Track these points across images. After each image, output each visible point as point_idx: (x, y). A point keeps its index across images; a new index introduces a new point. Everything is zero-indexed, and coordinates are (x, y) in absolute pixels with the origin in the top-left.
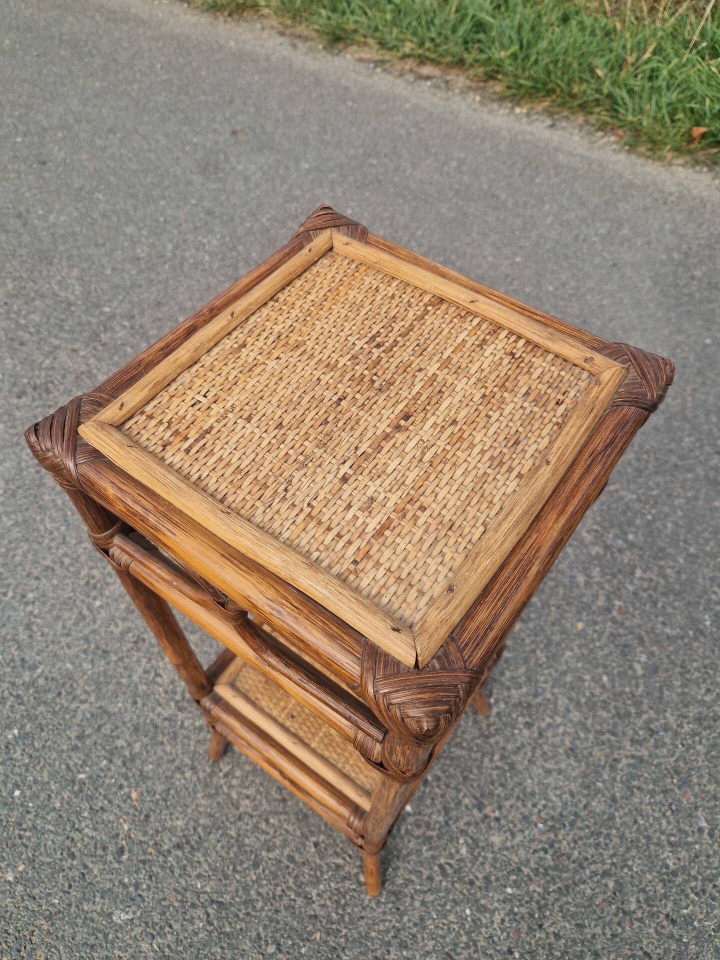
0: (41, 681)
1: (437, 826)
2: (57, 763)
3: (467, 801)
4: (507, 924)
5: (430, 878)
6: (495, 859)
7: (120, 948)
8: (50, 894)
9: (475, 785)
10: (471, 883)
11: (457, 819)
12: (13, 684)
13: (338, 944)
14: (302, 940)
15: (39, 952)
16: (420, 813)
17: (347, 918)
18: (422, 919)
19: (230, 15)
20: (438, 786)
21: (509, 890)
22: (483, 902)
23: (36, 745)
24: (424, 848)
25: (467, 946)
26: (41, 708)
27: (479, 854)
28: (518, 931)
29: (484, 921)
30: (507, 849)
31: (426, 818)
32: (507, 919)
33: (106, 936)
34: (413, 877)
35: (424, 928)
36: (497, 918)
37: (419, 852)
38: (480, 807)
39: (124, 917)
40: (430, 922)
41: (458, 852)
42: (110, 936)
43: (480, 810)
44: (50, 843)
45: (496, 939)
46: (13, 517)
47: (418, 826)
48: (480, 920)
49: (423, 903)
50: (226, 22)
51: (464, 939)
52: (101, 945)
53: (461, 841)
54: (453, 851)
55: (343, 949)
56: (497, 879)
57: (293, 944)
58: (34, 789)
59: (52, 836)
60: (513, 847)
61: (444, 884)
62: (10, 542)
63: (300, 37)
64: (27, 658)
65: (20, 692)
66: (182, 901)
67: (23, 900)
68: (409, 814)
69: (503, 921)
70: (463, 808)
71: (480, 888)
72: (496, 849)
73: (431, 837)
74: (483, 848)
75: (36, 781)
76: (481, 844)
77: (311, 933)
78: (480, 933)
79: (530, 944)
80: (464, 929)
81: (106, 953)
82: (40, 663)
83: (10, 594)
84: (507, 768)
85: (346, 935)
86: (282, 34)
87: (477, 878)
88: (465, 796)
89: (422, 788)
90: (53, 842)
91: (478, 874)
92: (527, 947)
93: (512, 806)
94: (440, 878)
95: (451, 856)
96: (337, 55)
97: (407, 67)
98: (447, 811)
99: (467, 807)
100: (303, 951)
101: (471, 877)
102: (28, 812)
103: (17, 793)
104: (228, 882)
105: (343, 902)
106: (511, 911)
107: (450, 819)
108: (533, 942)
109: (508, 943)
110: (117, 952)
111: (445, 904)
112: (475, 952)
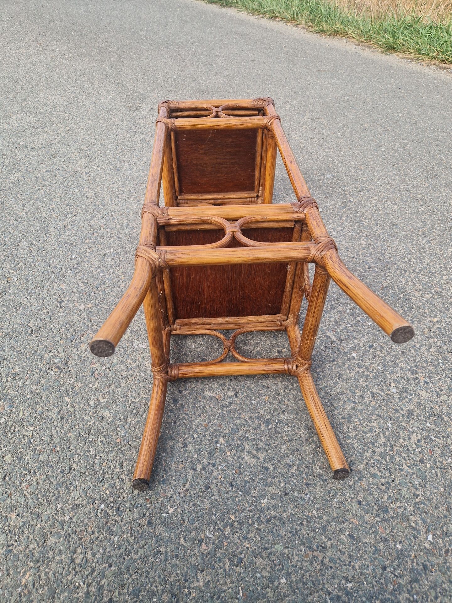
0: (134, 235)
1: (375, 371)
2: (129, 269)
3: (403, 365)
4: (422, 443)
5: (362, 397)
6: (420, 404)
7: (132, 359)
8: (100, 322)
9: (412, 359)
10: (396, 410)
11: (392, 372)
12: (119, 232)
13: (280, 407)
14: (254, 396)
15: (82, 345)
16: (362, 361)
17: (291, 396)
18: (350, 416)
19: (329, 35)
20: (381, 351)
21: (429, 425)
22: (403, 424)
23: (121, 259)
24: (362, 379)
25: (384, 445)
26: (130, 245)
27: (407, 397)
28: (432, 452)
29: (402, 435)
30: (432, 401)
31: (367, 364)
32: (423, 441)
33: (125, 351)
34: (348, 392)
35: (350, 422)
36: (414, 438)
37: (357, 380)
38: (413, 372)
39: (140, 345)
40: (356, 420)
41: (389, 390)
42: (128, 352)
43: (413, 374)
44: (111, 300)
45: (410, 449)
46: (146, 172)
47: (360, 367)
48: (399, 433)
49: (353, 408)
50: (325, 38)
51: (383, 440)
52: (121, 354)
53: (393, 385)
54: (385, 388)
55: (283, 411)
56: (419, 415)
57: (247, 396)
58: (112, 275)
59: (113, 298)
60: (437, 402)
61: (373, 403)
62: (140, 180)
63: (368, 47)
64: (130, 224)
65: (121, 236)
66: (179, 350)
67: (84, 319)
68: (354, 358)
69: (419, 441)
70: (399, 368)
71: (403, 415)
72: (422, 398)
73: (368, 376)
74: (411, 395)
75: (114, 273)
76: (409, 391)
77: (261, 395)
78: (397, 440)
79: (442, 463)
80: (384, 433)
81: (122, 359)
82: (137, 228)
83: (132, 199)
84: (440, 358)
85: (287, 404)
86: (357, 45)
87: (402, 409)
88: (401, 362)
89: (368, 348)
90: (113, 300)
91: (402, 407)
92: (438, 464)
93: (440, 379)
94: (371, 399)
95: (383, 390)
96: (389, 55)
97: (433, 63)
98: (384, 366)
99: (402, 368)
100: (253, 402)
101: (397, 408)
102: (104, 284)
103: (102, 274)
104: (213, 351)
105: (290, 386)
106: (428, 437)
107: (386, 370)
108: (445, 462)
109: (421, 456)
110: (129, 360)
111: (371, 414)
112: (390, 451)
